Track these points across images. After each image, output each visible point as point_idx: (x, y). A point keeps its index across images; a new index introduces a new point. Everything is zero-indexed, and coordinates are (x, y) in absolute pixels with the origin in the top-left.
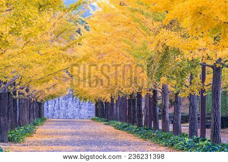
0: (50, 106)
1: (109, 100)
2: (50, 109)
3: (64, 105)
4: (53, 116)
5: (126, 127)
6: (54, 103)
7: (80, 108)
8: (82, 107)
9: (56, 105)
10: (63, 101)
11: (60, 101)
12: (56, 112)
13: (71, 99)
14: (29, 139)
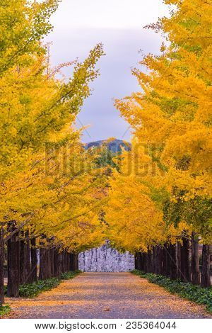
0: (86, 258)
1: (146, 251)
2: (86, 261)
3: (102, 257)
4: (90, 269)
5: (160, 279)
6: (91, 254)
7: (120, 260)
8: (122, 258)
9: (93, 257)
10: (101, 252)
11: (98, 252)
12: (93, 265)
13: (110, 249)
14: (46, 294)
